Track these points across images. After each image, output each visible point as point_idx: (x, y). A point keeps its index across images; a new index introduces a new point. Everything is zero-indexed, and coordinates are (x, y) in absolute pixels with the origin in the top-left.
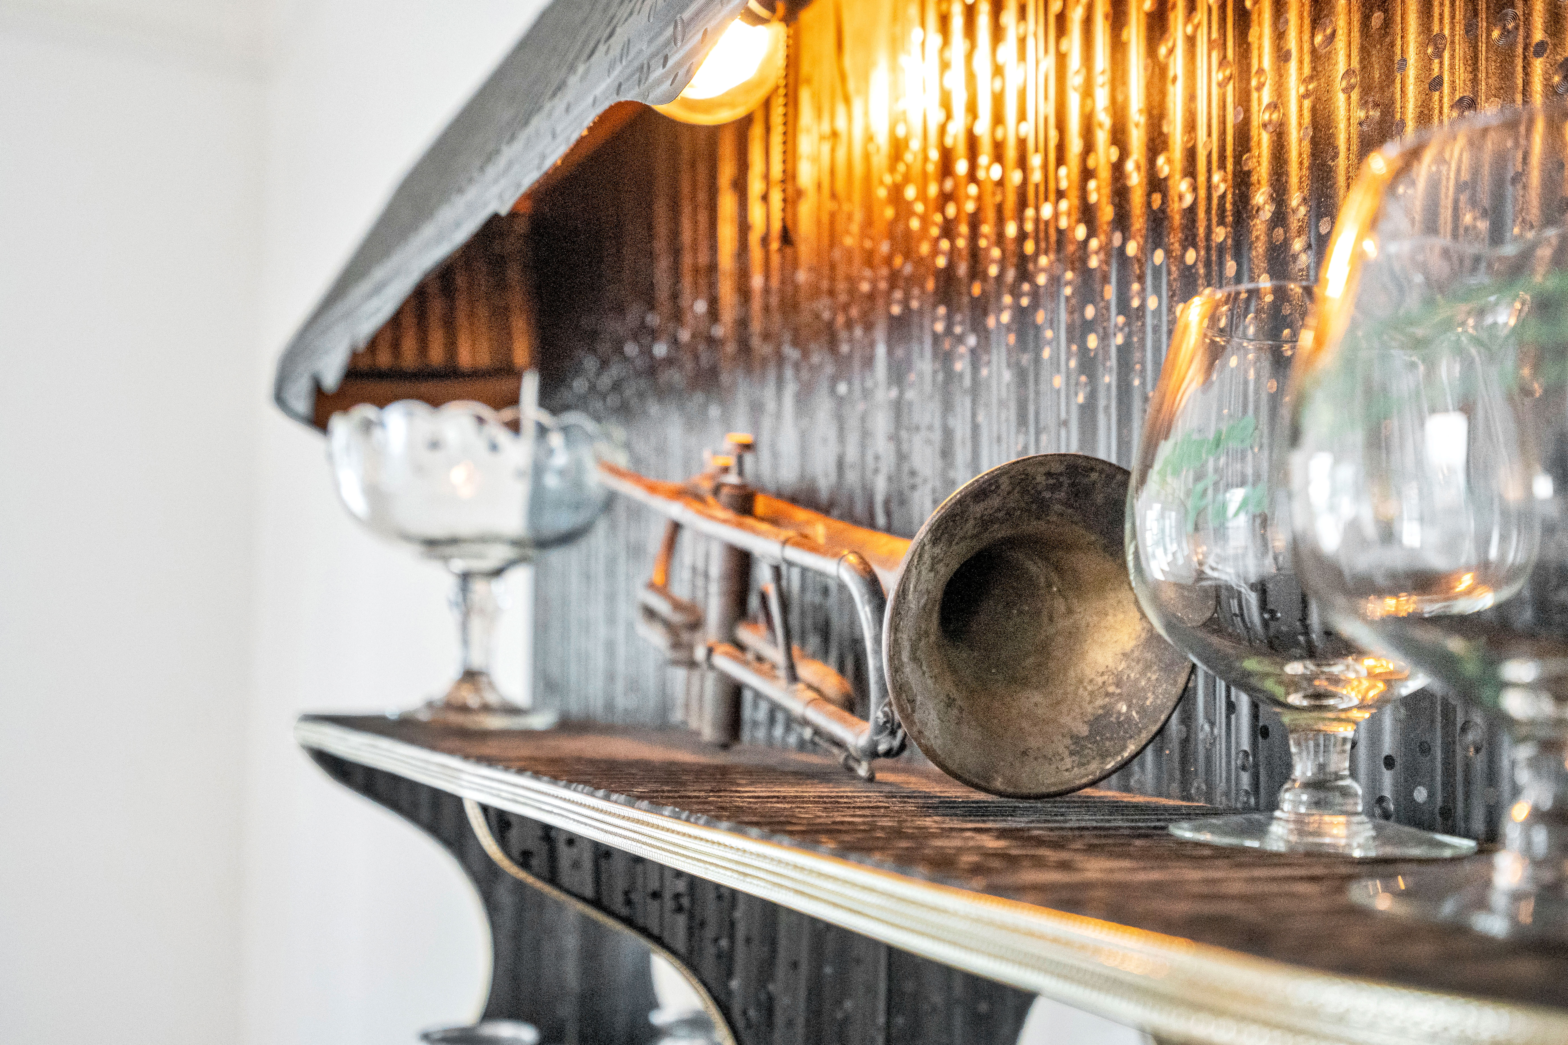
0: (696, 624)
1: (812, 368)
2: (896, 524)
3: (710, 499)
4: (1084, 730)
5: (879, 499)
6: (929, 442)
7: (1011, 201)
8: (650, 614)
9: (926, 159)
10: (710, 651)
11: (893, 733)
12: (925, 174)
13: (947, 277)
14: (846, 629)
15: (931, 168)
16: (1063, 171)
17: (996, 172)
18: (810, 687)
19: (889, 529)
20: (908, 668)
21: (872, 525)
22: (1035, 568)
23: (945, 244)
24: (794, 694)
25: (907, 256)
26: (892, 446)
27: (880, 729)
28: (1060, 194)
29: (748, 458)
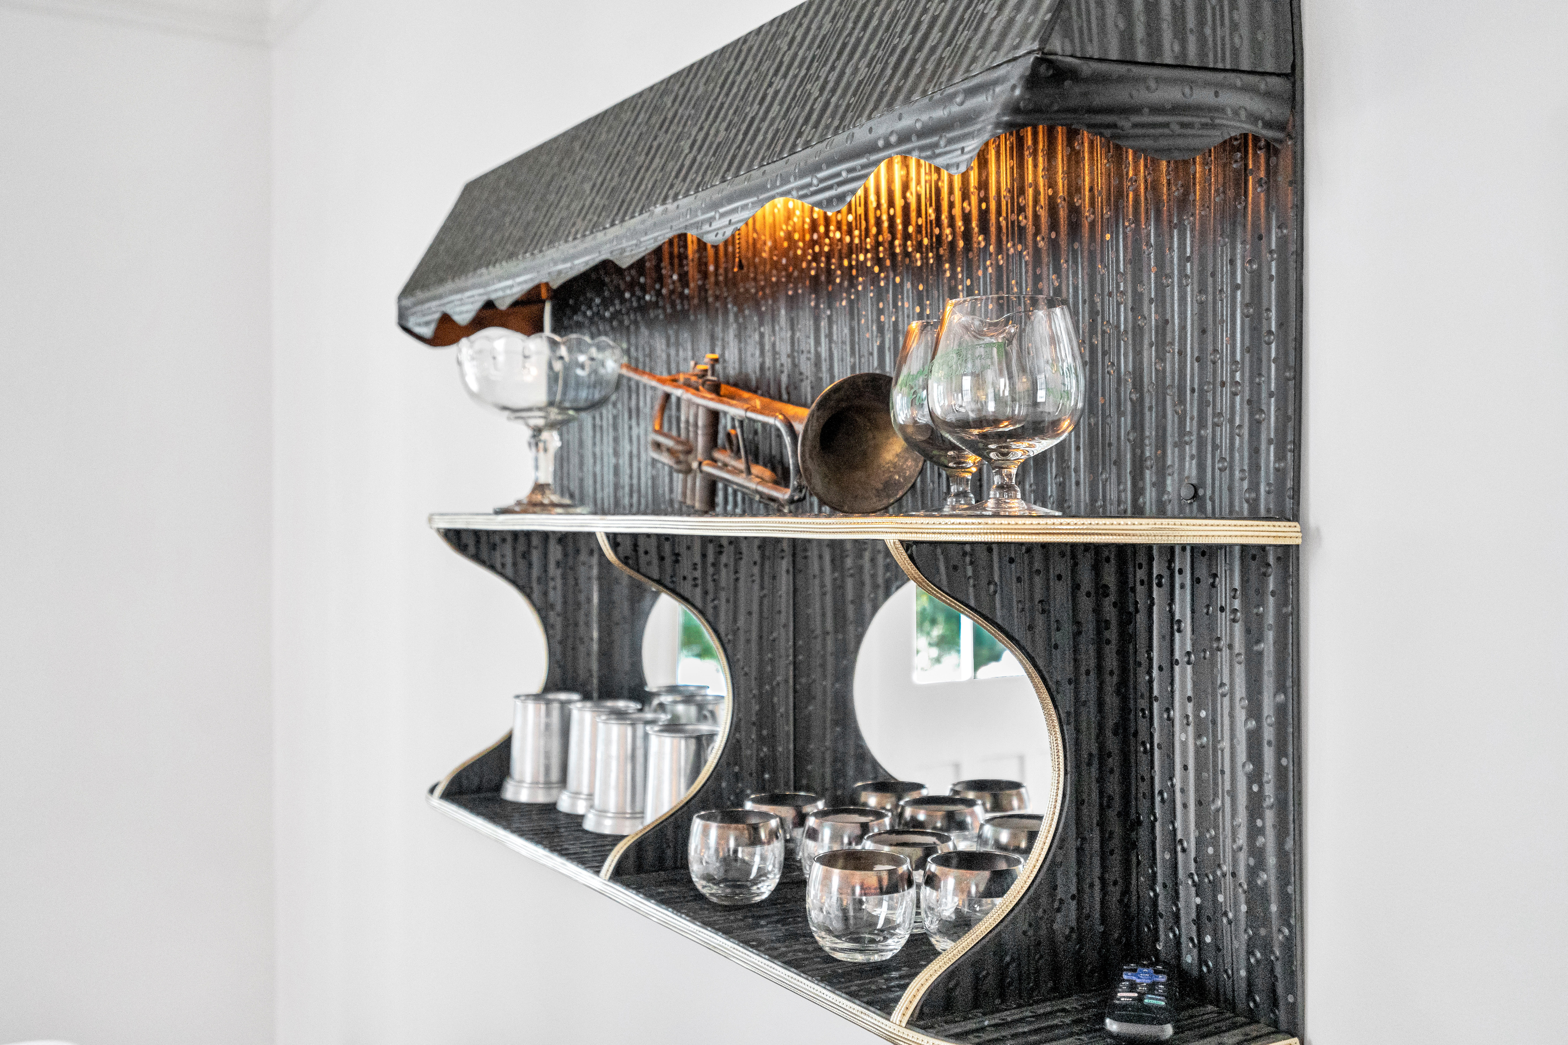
0: (689, 451)
1: (744, 317)
2: (793, 398)
3: (701, 388)
4: (880, 486)
5: (784, 386)
6: (808, 359)
7: (845, 251)
8: (658, 446)
9: (804, 222)
10: (700, 464)
11: (801, 491)
12: (803, 230)
13: (816, 279)
14: (767, 452)
15: (806, 226)
16: (868, 240)
17: (838, 235)
18: (757, 477)
19: (789, 401)
20: (809, 461)
21: (780, 399)
22: (860, 420)
23: (814, 264)
24: (750, 480)
25: (795, 267)
26: (789, 360)
27: (795, 490)
28: (867, 251)
29: (718, 367)
